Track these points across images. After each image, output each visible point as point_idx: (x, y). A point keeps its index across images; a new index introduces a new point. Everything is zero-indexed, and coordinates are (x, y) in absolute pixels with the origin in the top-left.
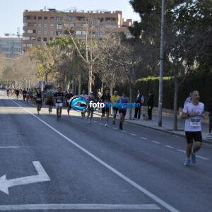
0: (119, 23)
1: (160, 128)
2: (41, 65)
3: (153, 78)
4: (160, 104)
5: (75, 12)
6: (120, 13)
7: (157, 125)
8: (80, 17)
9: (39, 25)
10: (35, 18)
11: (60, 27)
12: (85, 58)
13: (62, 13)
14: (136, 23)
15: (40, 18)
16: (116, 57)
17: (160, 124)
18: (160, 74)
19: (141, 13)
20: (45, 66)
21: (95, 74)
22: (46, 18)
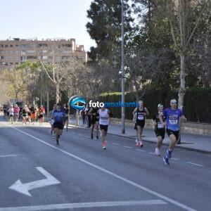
0: (73, 48)
1: (124, 135)
2: (11, 86)
4: (123, 115)
5: (36, 41)
6: (74, 40)
7: (121, 132)
8: (42, 44)
9: (6, 52)
10: (3, 46)
11: (23, 54)
13: (24, 40)
14: (92, 48)
15: (7, 46)
17: (124, 132)
18: (122, 90)
19: (96, 39)
20: (15, 86)
21: (61, 92)
22: (11, 46)
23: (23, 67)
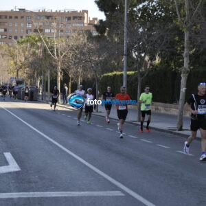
0: (85, 21)
2: (12, 62)
3: (118, 73)
5: (44, 12)
6: (87, 12)
8: (49, 16)
9: (10, 24)
10: (6, 17)
11: (29, 26)
12: (54, 54)
13: (32, 12)
14: (101, 21)
15: (11, 17)
16: (82, 54)
18: (124, 69)
19: (105, 11)
20: (16, 63)
21: (63, 70)
22: (16, 17)
23: (27, 41)
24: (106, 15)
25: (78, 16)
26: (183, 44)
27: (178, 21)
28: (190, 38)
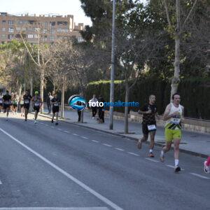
0: (71, 27)
1: (111, 131)
3: (105, 82)
4: (111, 107)
5: (27, 16)
6: (72, 17)
7: (108, 128)
8: (32, 21)
11: (11, 31)
12: (37, 61)
14: (87, 27)
16: (67, 61)
17: (111, 128)
18: (111, 78)
19: (92, 17)
21: (46, 78)
23: (9, 47)
24: (93, 20)
25: (63, 22)
26: (174, 52)
27: (169, 29)
28: (181, 46)
